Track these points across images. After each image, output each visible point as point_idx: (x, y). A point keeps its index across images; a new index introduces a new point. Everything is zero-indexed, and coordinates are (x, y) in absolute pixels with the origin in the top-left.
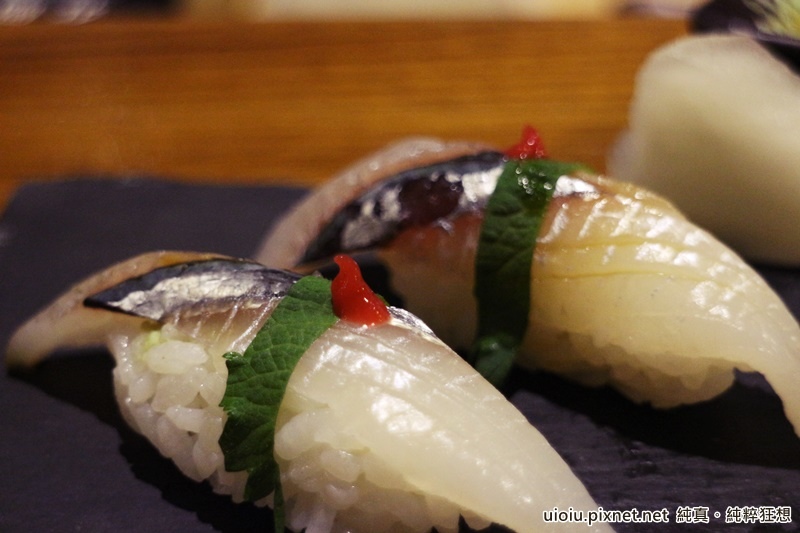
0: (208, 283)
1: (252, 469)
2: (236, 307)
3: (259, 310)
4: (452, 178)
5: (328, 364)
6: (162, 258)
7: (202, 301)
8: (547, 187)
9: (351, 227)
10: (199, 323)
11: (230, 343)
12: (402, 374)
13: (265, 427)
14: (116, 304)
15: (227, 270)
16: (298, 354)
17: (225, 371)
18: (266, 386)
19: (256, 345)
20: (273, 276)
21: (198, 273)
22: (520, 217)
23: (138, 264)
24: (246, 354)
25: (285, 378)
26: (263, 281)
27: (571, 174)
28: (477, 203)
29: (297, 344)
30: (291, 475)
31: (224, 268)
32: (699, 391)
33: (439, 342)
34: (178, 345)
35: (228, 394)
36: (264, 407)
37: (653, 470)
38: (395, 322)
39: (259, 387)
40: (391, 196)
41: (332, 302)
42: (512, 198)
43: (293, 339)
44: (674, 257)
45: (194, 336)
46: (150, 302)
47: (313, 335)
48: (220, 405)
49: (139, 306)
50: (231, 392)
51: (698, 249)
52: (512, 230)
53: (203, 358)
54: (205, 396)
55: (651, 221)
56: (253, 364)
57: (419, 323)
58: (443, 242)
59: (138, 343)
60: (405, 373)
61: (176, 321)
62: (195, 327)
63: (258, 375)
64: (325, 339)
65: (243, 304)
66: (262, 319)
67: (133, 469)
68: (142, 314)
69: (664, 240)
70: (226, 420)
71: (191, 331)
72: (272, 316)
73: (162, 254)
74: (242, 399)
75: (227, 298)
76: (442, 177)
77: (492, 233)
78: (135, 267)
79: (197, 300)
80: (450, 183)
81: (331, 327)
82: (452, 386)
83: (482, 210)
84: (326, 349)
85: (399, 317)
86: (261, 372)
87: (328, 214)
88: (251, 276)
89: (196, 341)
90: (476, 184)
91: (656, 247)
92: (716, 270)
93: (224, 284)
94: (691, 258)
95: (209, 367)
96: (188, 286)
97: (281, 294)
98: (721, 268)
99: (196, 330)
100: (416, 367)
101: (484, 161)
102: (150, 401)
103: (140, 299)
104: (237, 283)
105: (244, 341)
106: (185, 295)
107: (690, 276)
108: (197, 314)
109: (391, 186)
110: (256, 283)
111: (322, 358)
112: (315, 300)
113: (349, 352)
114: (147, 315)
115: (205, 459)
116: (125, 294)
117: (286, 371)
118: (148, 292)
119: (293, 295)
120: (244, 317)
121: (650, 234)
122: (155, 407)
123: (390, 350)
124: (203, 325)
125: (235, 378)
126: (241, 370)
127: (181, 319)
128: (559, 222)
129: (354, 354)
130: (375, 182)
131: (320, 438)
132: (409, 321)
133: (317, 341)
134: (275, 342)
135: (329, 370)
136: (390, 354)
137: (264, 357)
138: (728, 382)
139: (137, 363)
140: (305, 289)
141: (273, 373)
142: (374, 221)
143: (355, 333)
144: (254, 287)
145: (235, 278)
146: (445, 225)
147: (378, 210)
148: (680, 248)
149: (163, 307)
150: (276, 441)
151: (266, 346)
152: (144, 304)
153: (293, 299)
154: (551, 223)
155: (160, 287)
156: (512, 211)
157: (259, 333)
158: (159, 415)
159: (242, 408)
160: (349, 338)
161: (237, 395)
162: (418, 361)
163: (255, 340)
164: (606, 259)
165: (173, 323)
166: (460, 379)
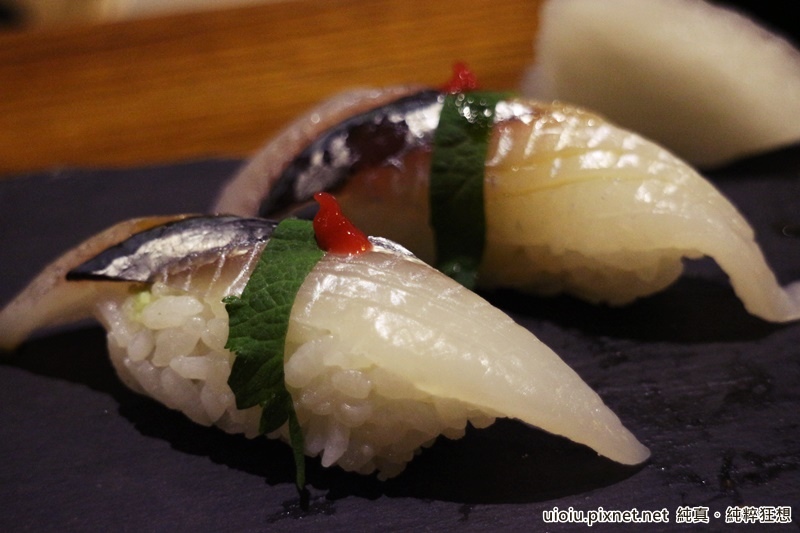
0: (191, 239)
1: (265, 402)
2: (223, 256)
3: (247, 255)
4: (395, 118)
5: (326, 293)
6: (138, 224)
7: (188, 256)
8: (487, 113)
9: (303, 178)
10: (189, 277)
11: (226, 288)
12: (397, 293)
13: (275, 360)
14: (101, 272)
15: (206, 225)
16: (296, 288)
17: (225, 315)
18: (269, 321)
19: (251, 287)
20: (252, 224)
21: (179, 232)
22: (466, 145)
23: (115, 233)
24: (243, 296)
25: (287, 312)
26: (243, 229)
27: (507, 100)
28: (424, 138)
29: (291, 279)
30: (303, 402)
31: (203, 223)
32: (655, 281)
33: (420, 261)
34: (171, 299)
35: (232, 336)
36: (269, 342)
37: (624, 359)
38: (376, 249)
39: (260, 325)
40: (339, 145)
41: (315, 237)
42: (455, 129)
43: (286, 276)
44: (617, 161)
45: (186, 289)
46: (135, 265)
47: (305, 269)
48: (225, 348)
49: (125, 270)
50: (234, 333)
51: (636, 151)
52: (460, 158)
53: (199, 308)
54: (207, 342)
55: (590, 132)
56: (252, 305)
57: (398, 247)
58: (396, 177)
59: (129, 305)
60: (399, 291)
61: (166, 278)
62: (186, 280)
63: (260, 314)
64: (318, 271)
65: (231, 252)
66: (252, 264)
67: (138, 427)
68: (129, 278)
69: (603, 146)
70: (234, 360)
71: (184, 285)
72: (262, 258)
73: (134, 221)
74: (248, 338)
75: (213, 249)
76: (385, 118)
77: (442, 163)
78: (112, 237)
79: (184, 256)
80: (393, 124)
81: (320, 260)
82: (444, 298)
83: (428, 144)
84: (321, 280)
85: (379, 244)
86: (261, 311)
87: (277, 170)
88: (233, 227)
89: (189, 293)
90: (419, 120)
91: (598, 155)
92: (654, 168)
93: (206, 239)
94: (632, 159)
95: (207, 315)
96: (171, 244)
97: (265, 238)
98: (660, 166)
99: (188, 283)
100: (408, 285)
101: (423, 99)
102: (149, 358)
103: (125, 264)
104: (220, 235)
105: (239, 285)
106: (169, 253)
107: (633, 177)
108: (184, 269)
109: (337, 134)
110: (237, 232)
111: (319, 288)
112: (299, 238)
113: (343, 279)
114: (134, 277)
115: (216, 401)
116: (109, 262)
117: (286, 305)
118: (132, 256)
119: (278, 237)
120: (233, 265)
121: (592, 143)
122: (157, 361)
123: (380, 273)
124: (193, 278)
125: (236, 319)
126: (241, 311)
127: (170, 275)
128: (504, 145)
129: (349, 281)
130: (319, 134)
131: (329, 362)
132: (389, 247)
133: (311, 274)
134: (269, 281)
135: (328, 298)
136: (382, 276)
137: (261, 296)
138: (679, 270)
139: (130, 324)
140: (287, 230)
141: (273, 310)
142: (325, 168)
143: (344, 262)
144: (237, 236)
145: (216, 230)
146: (395, 162)
147: (328, 158)
148: (619, 152)
149: (150, 268)
150: (285, 372)
151: (261, 287)
152: (129, 268)
153: (279, 241)
154: (496, 146)
155: (142, 250)
156: (457, 141)
157: (251, 276)
158: (160, 369)
159: (249, 346)
160: (340, 267)
161: (241, 335)
162: (407, 280)
163: (249, 283)
164: (553, 173)
165: (162, 280)
166: (448, 291)
